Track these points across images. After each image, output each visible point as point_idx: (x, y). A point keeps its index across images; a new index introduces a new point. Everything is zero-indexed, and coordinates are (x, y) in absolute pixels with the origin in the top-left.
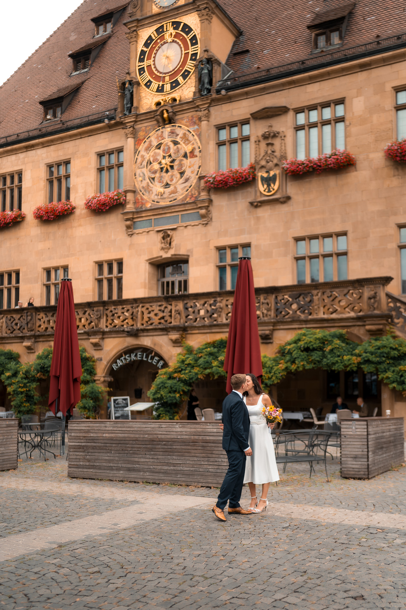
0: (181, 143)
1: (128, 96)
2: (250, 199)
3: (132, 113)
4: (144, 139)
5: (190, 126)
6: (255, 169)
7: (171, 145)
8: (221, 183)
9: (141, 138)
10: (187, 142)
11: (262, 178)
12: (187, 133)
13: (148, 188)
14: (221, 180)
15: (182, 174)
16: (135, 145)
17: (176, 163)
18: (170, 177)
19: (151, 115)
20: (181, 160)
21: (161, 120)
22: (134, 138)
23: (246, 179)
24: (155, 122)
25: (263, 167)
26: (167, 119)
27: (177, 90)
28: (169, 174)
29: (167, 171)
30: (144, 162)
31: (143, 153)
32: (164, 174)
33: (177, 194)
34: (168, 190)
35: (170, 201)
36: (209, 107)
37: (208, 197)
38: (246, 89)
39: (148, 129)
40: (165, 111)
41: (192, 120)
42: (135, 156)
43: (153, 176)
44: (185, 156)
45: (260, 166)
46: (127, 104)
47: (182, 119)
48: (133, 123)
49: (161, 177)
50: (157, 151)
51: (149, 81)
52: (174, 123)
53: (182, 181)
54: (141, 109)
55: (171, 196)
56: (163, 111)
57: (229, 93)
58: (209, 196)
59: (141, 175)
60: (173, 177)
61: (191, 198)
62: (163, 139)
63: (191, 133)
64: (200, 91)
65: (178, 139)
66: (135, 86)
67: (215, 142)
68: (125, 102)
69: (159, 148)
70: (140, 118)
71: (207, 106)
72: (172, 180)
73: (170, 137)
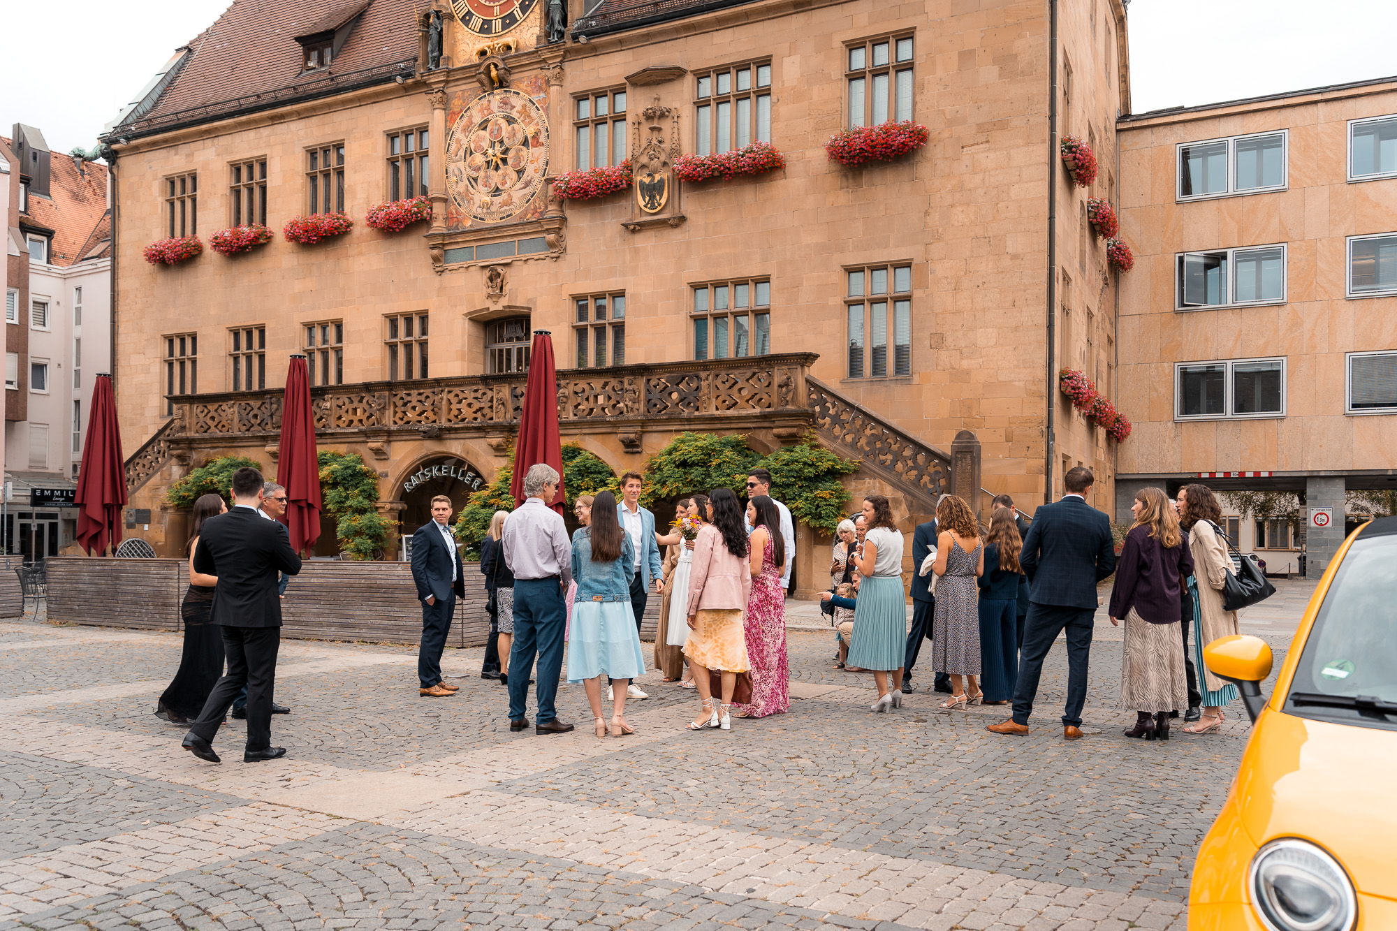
0: (519, 121)
1: (435, 37)
2: (624, 220)
3: (441, 67)
4: (461, 111)
5: (533, 92)
6: (632, 171)
7: (503, 123)
8: (579, 192)
9: (456, 110)
10: (527, 120)
11: (642, 184)
12: (529, 104)
13: (468, 195)
14: (578, 187)
15: (520, 172)
16: (446, 121)
17: (511, 154)
18: (501, 177)
19: (471, 72)
20: (520, 150)
21: (486, 82)
22: (445, 109)
23: (615, 187)
24: (477, 85)
25: (644, 166)
26: (496, 79)
27: (513, 31)
28: (500, 172)
29: (497, 168)
30: (461, 150)
31: (459, 135)
32: (492, 172)
33: (512, 207)
34: (498, 200)
35: (501, 219)
36: (561, 62)
37: (559, 214)
38: (618, 36)
39: (466, 94)
40: (492, 66)
41: (535, 82)
42: (446, 140)
43: (475, 175)
44: (525, 143)
45: (639, 165)
46: (432, 52)
47: (520, 80)
48: (442, 85)
49: (487, 177)
50: (482, 133)
51: (469, 13)
52: (508, 87)
53: (519, 185)
54: (455, 60)
55: (503, 209)
56: (489, 65)
57: (593, 41)
58: (563, 211)
59: (457, 172)
60: (506, 178)
61: (533, 214)
62: (490, 114)
63: (534, 104)
64: (548, 35)
65: (515, 114)
66: (446, 21)
67: (572, 122)
68: (429, 49)
69: (485, 129)
70: (454, 75)
71: (559, 60)
72: (504, 183)
73: (501, 110)
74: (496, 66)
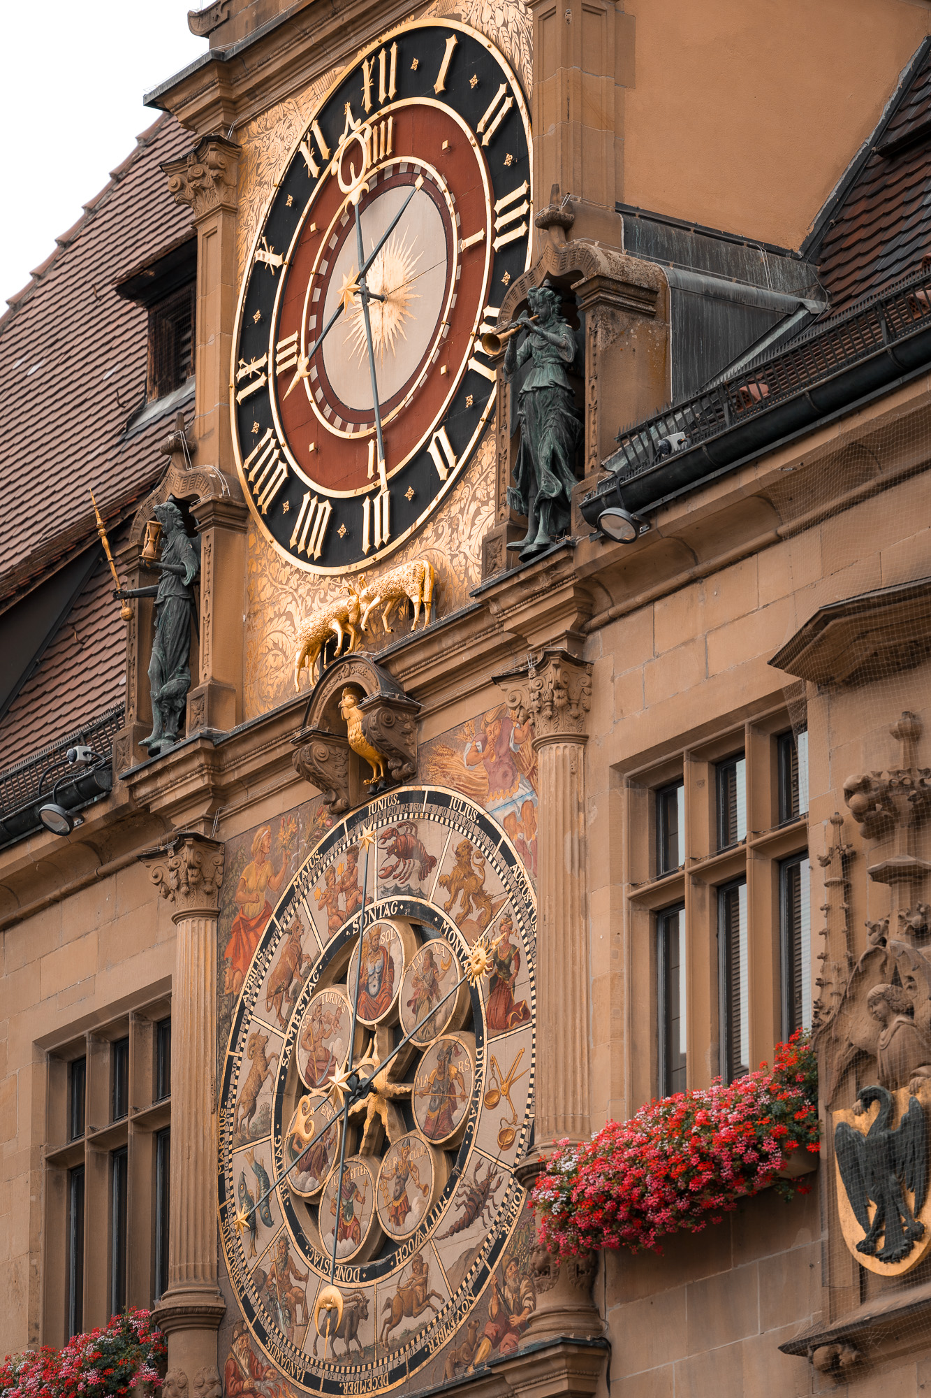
0: (449, 922)
1: (172, 612)
3: (189, 736)
4: (266, 915)
5: (493, 786)
6: (812, 1089)
7: (395, 937)
8: (611, 1220)
9: (253, 909)
10: (474, 916)
12: (479, 840)
13: (285, 1285)
14: (606, 1196)
15: (454, 1152)
16: (221, 963)
17: (427, 1071)
18: (392, 1186)
20: (449, 1053)
21: (333, 772)
22: (216, 915)
23: (747, 1172)
24: (308, 791)
25: (863, 1058)
26: (370, 753)
27: (428, 532)
28: (391, 1160)
29: (381, 1147)
30: (267, 1084)
31: (262, 1020)
32: (360, 1169)
33: (427, 1316)
34: (383, 1290)
35: (395, 1375)
36: (578, 636)
37: (574, 1327)
38: (748, 479)
39: (283, 836)
40: (348, 699)
41: (499, 740)
42: (221, 1048)
43: (306, 1185)
44: (469, 1022)
45: (841, 1054)
46: (163, 676)
47: (450, 740)
48: (202, 810)
49: (349, 1190)
50: (331, 994)
51: (292, 486)
52: (410, 777)
53: (452, 1212)
54: (250, 694)
55: (397, 1332)
56: (337, 696)
57: (663, 520)
58: (593, 1312)
59: (253, 1185)
60: (410, 1187)
61: (496, 1342)
62: (357, 907)
63: (495, 836)
65: (435, 897)
66: (207, 539)
67: (626, 892)
68: (153, 666)
69: (341, 980)
70: (237, 762)
71: (566, 625)
72: (399, 1214)
73: (391, 883)
74: (358, 692)
